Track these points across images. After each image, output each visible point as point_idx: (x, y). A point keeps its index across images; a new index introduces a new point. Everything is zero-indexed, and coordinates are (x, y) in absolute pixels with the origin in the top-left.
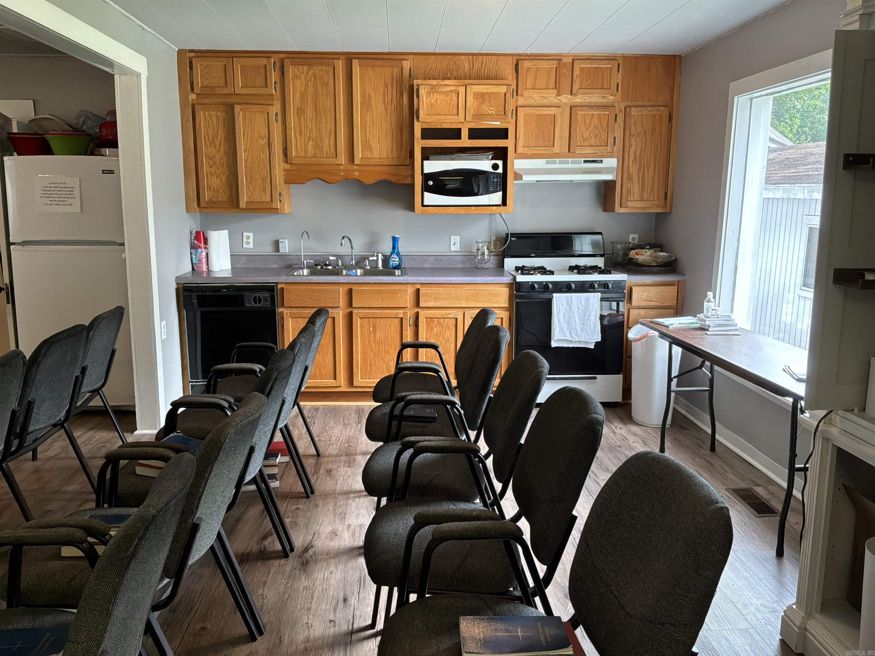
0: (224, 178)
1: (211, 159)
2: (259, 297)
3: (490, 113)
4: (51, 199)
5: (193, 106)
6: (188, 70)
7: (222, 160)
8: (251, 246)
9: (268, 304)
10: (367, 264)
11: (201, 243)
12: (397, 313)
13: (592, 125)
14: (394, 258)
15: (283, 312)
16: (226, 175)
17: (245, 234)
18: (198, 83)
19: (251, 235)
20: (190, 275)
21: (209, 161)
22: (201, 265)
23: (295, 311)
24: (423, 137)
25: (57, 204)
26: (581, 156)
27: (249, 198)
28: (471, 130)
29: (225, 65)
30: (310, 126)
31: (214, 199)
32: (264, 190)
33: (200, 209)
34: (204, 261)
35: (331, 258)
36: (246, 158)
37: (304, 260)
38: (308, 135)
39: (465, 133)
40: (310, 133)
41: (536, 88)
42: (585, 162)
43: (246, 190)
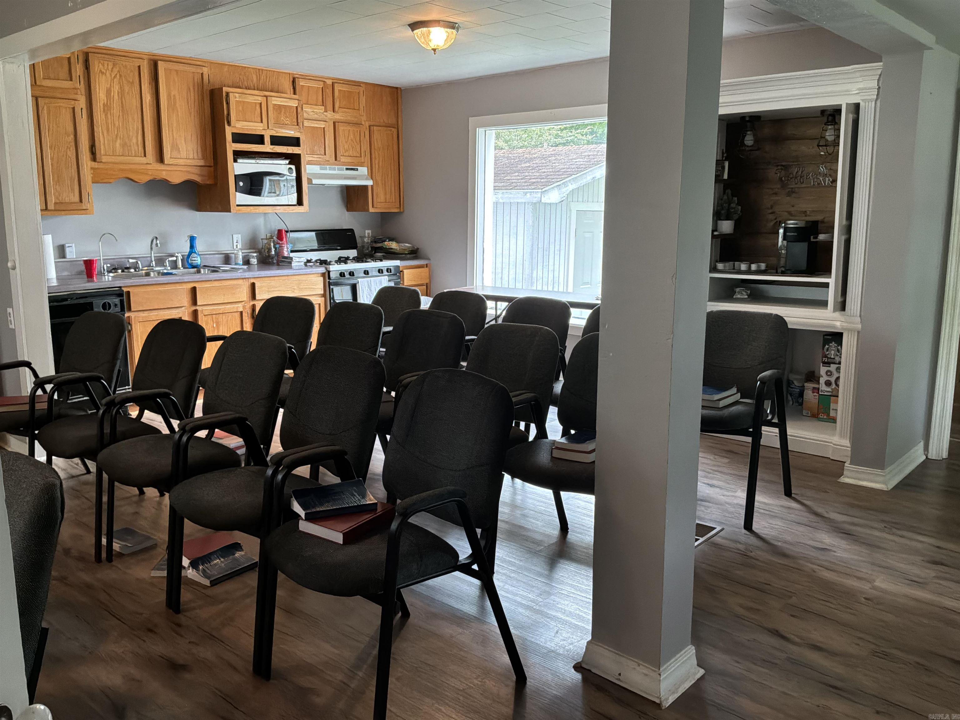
2: (108, 303)
3: (286, 122)
9: (118, 309)
10: (168, 265)
12: (237, 308)
13: (350, 138)
14: (194, 257)
23: (142, 314)
24: (234, 141)
26: (344, 164)
27: (57, 198)
28: (272, 137)
30: (117, 124)
32: (73, 190)
35: (131, 261)
37: (104, 264)
38: (116, 133)
39: (267, 140)
40: (117, 131)
41: (309, 103)
42: (347, 169)
43: (54, 190)
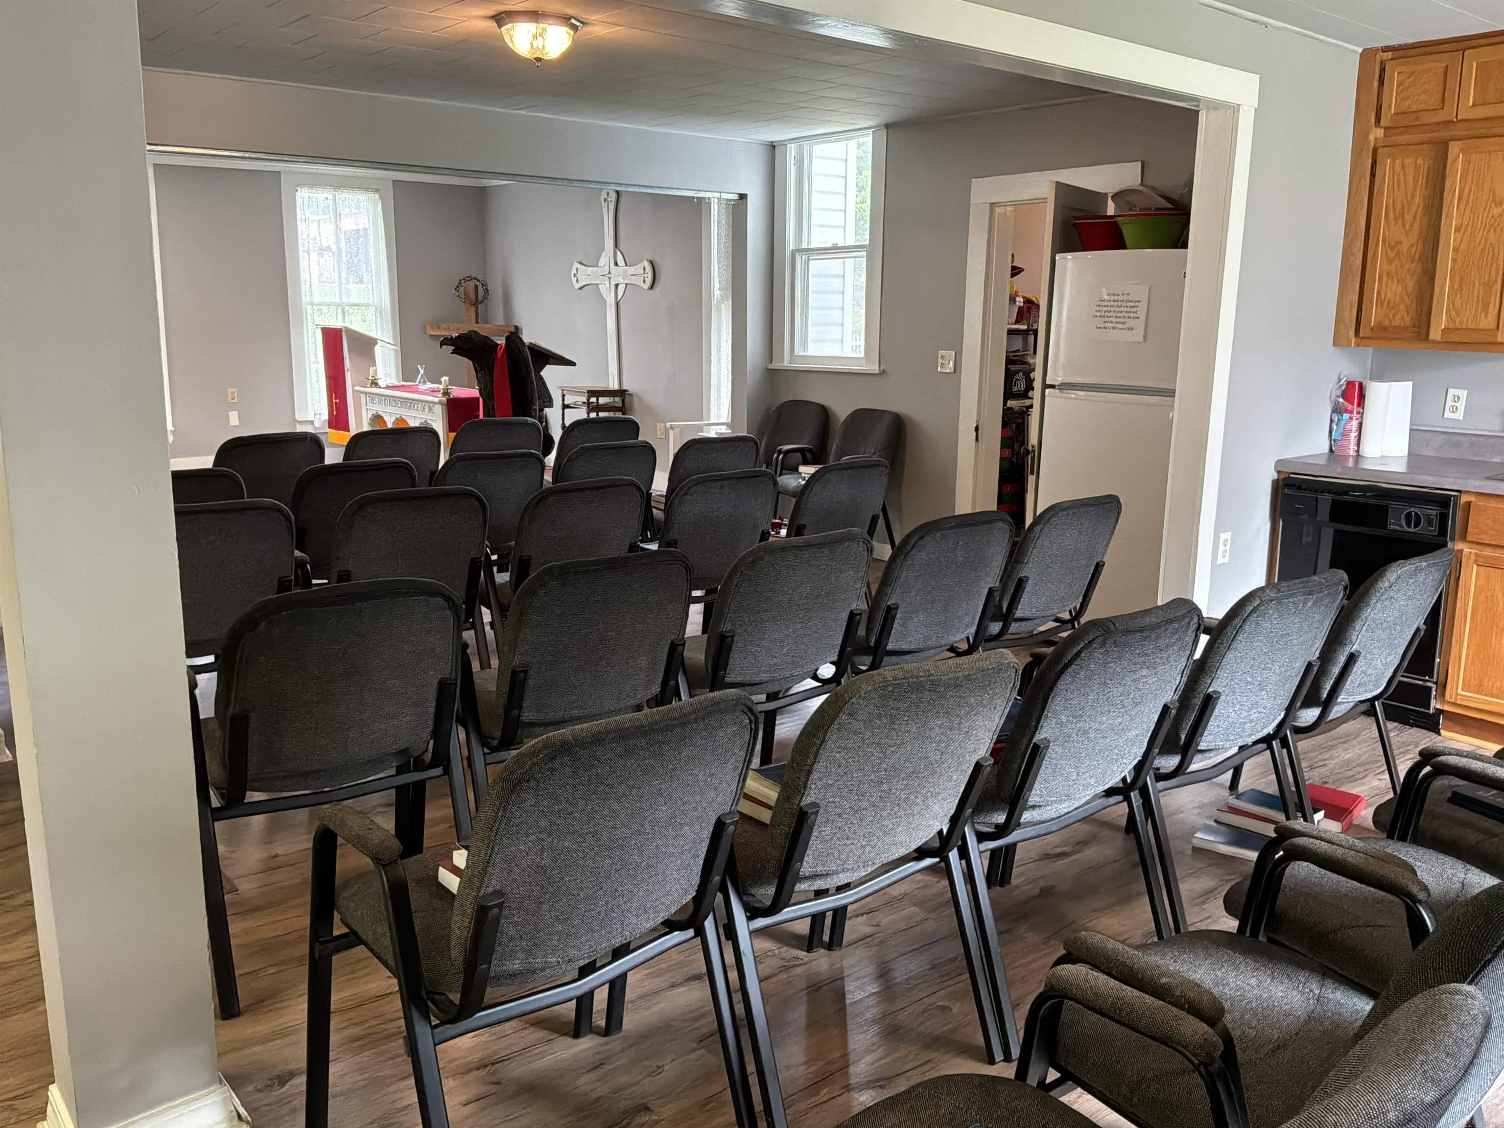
0: (1411, 284)
1: (1392, 248)
2: (1416, 514)
4: (1106, 319)
5: (1375, 150)
6: (1376, 85)
7: (1413, 250)
8: (1459, 415)
9: (1434, 530)
11: (1353, 404)
15: (1462, 551)
16: (1416, 278)
17: (1452, 392)
18: (1390, 106)
19: (1463, 394)
20: (1322, 461)
21: (1389, 251)
22: (1345, 443)
23: (1488, 552)
25: (1114, 328)
27: (1450, 318)
29: (1447, 66)
31: (1387, 323)
32: (1485, 307)
33: (1358, 340)
34: (1354, 435)
36: (1457, 244)
43: (1448, 304)
